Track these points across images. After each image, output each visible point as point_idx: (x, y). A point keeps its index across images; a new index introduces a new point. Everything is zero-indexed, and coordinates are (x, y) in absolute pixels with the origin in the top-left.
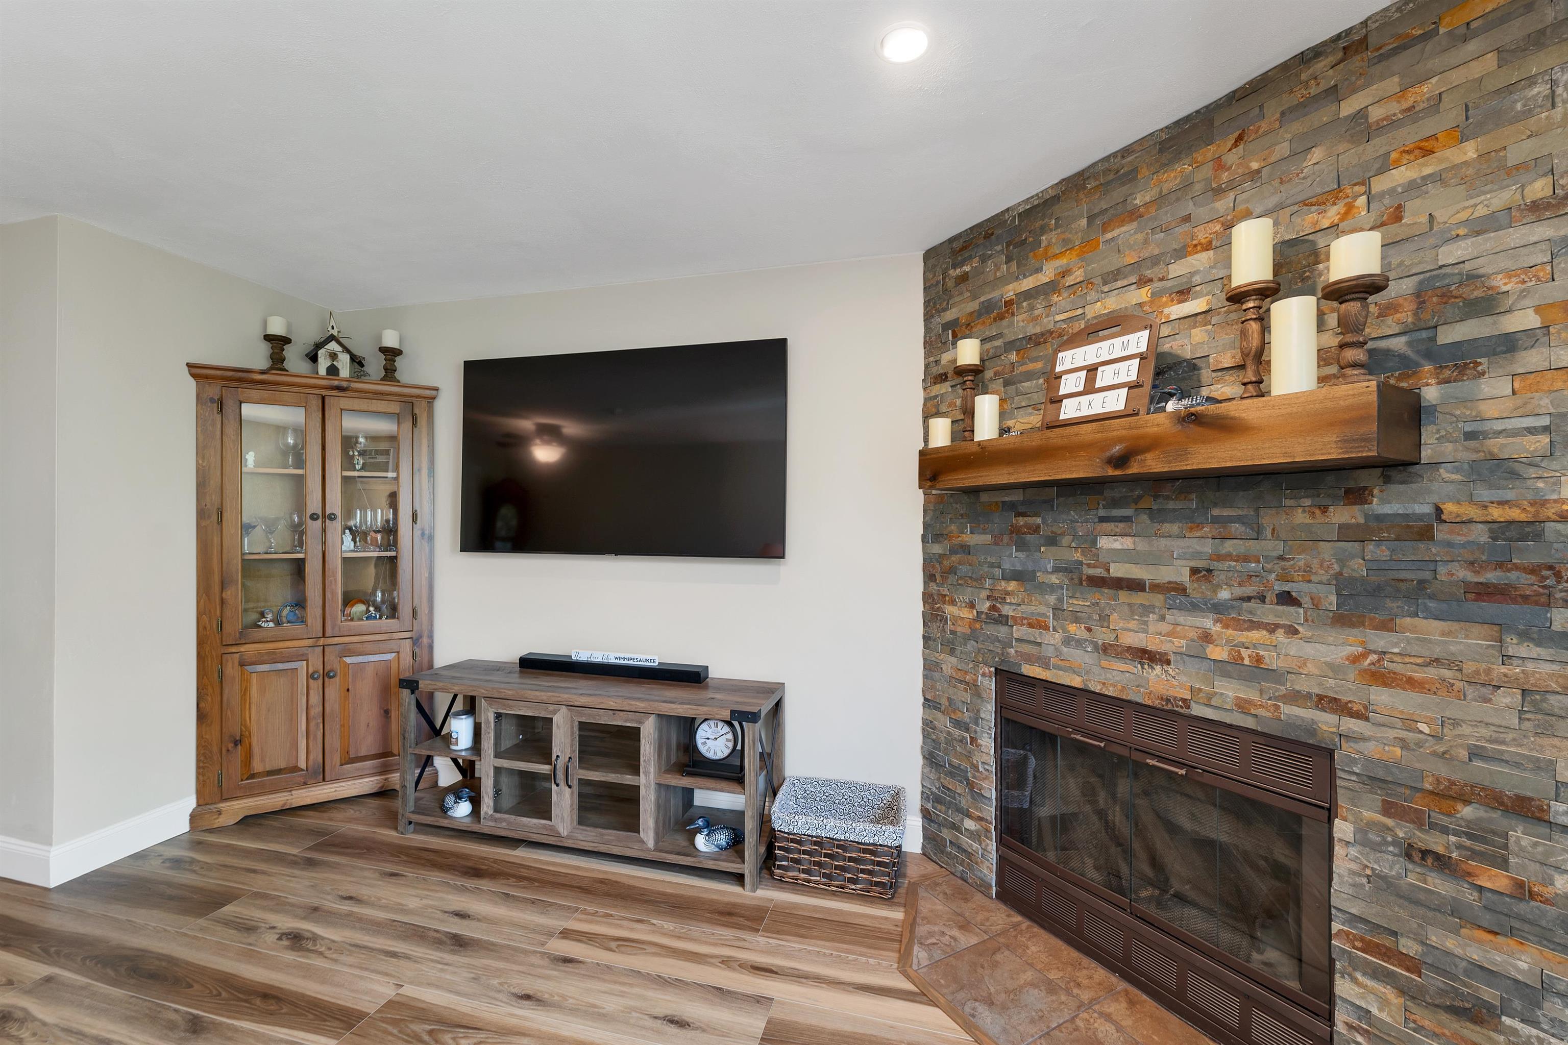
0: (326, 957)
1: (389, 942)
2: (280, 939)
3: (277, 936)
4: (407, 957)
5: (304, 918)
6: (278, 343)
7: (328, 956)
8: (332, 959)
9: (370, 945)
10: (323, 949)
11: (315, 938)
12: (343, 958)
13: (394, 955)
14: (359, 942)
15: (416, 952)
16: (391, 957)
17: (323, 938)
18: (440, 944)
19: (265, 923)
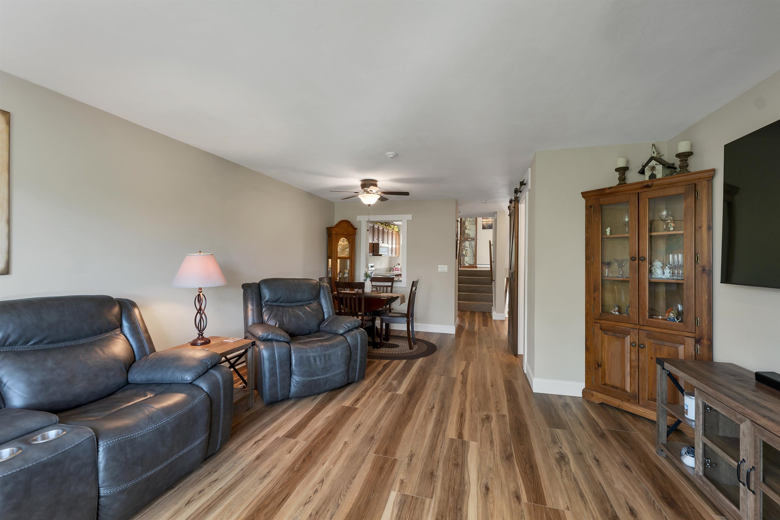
0: (561, 473)
1: (587, 490)
2: (558, 453)
3: (558, 451)
4: (585, 503)
5: (573, 453)
6: (622, 171)
7: (563, 473)
8: (562, 475)
9: (580, 484)
10: (564, 469)
11: (567, 463)
12: (566, 480)
13: (582, 496)
14: (578, 479)
15: (592, 505)
16: (580, 496)
17: (569, 466)
18: (605, 513)
19: (561, 444)
